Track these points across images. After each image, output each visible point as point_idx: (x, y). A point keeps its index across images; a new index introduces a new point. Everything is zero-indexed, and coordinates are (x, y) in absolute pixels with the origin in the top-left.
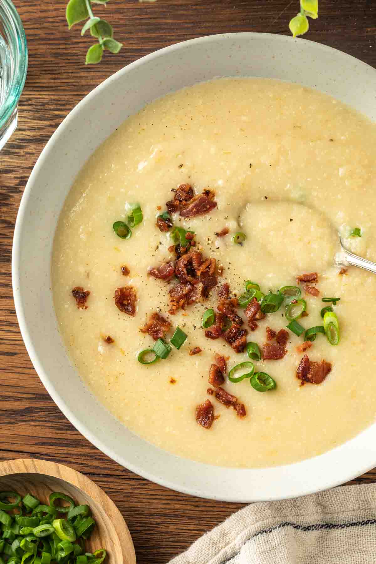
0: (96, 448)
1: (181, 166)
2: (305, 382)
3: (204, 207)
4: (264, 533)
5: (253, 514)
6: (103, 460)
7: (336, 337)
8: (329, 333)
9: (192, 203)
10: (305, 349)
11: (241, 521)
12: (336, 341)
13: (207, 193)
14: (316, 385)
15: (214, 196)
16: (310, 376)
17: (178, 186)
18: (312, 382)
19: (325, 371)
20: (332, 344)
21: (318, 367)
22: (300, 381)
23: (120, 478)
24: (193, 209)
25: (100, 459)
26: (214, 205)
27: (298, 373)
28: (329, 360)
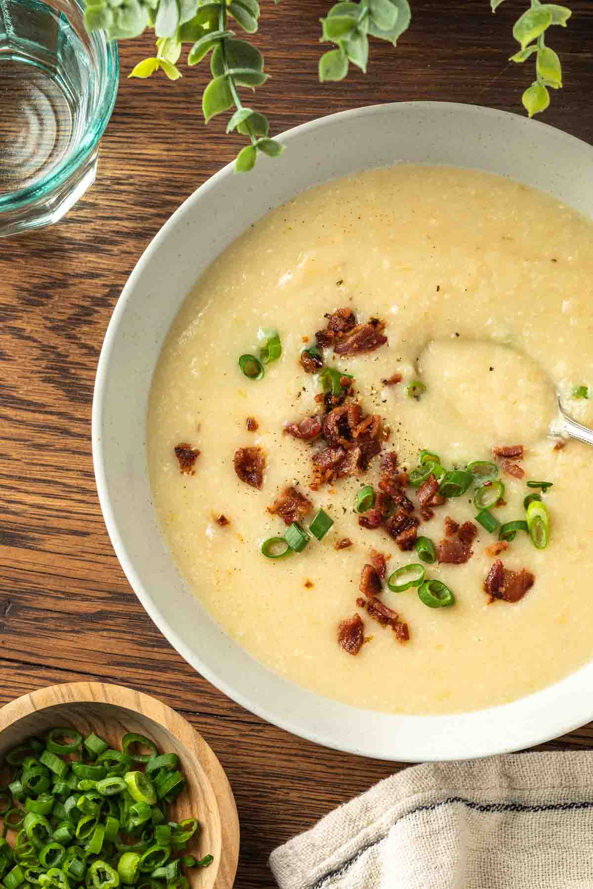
1: (341, 282)
2: (495, 599)
3: (369, 341)
4: (424, 810)
5: (410, 781)
6: (202, 692)
7: (544, 538)
8: (534, 532)
9: (352, 335)
10: (498, 552)
11: (392, 790)
12: (543, 543)
13: (375, 323)
14: (511, 604)
15: (383, 328)
16: (503, 590)
17: (335, 310)
18: (505, 600)
19: (525, 585)
20: (537, 547)
21: (516, 578)
22: (488, 597)
23: (225, 720)
24: (353, 343)
25: (197, 691)
26: (383, 340)
27: (486, 585)
28: (531, 569)
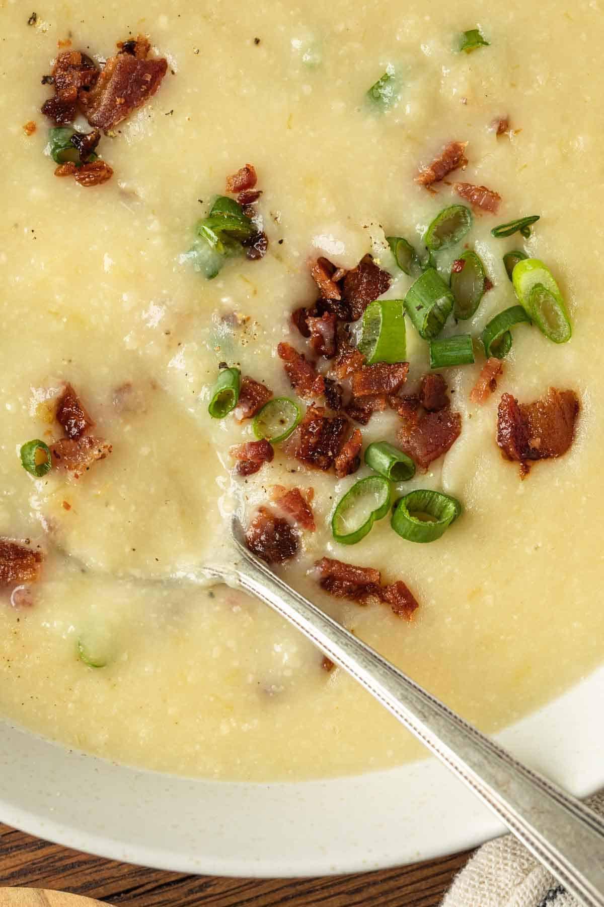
0: (45, 844)
1: (33, 19)
2: (529, 463)
3: (139, 82)
4: (559, 896)
5: (509, 856)
6: (73, 866)
7: (562, 319)
8: (539, 314)
9: (104, 87)
10: (493, 385)
11: (486, 886)
12: (564, 330)
13: (129, 47)
14: (560, 460)
15: (148, 48)
16: (536, 442)
17: (53, 63)
18: (547, 457)
19: (567, 416)
20: (556, 341)
21: (547, 411)
22: (516, 468)
23: (135, 896)
24: (113, 101)
25: (65, 868)
26: (160, 68)
27: (505, 449)
28: (564, 385)
